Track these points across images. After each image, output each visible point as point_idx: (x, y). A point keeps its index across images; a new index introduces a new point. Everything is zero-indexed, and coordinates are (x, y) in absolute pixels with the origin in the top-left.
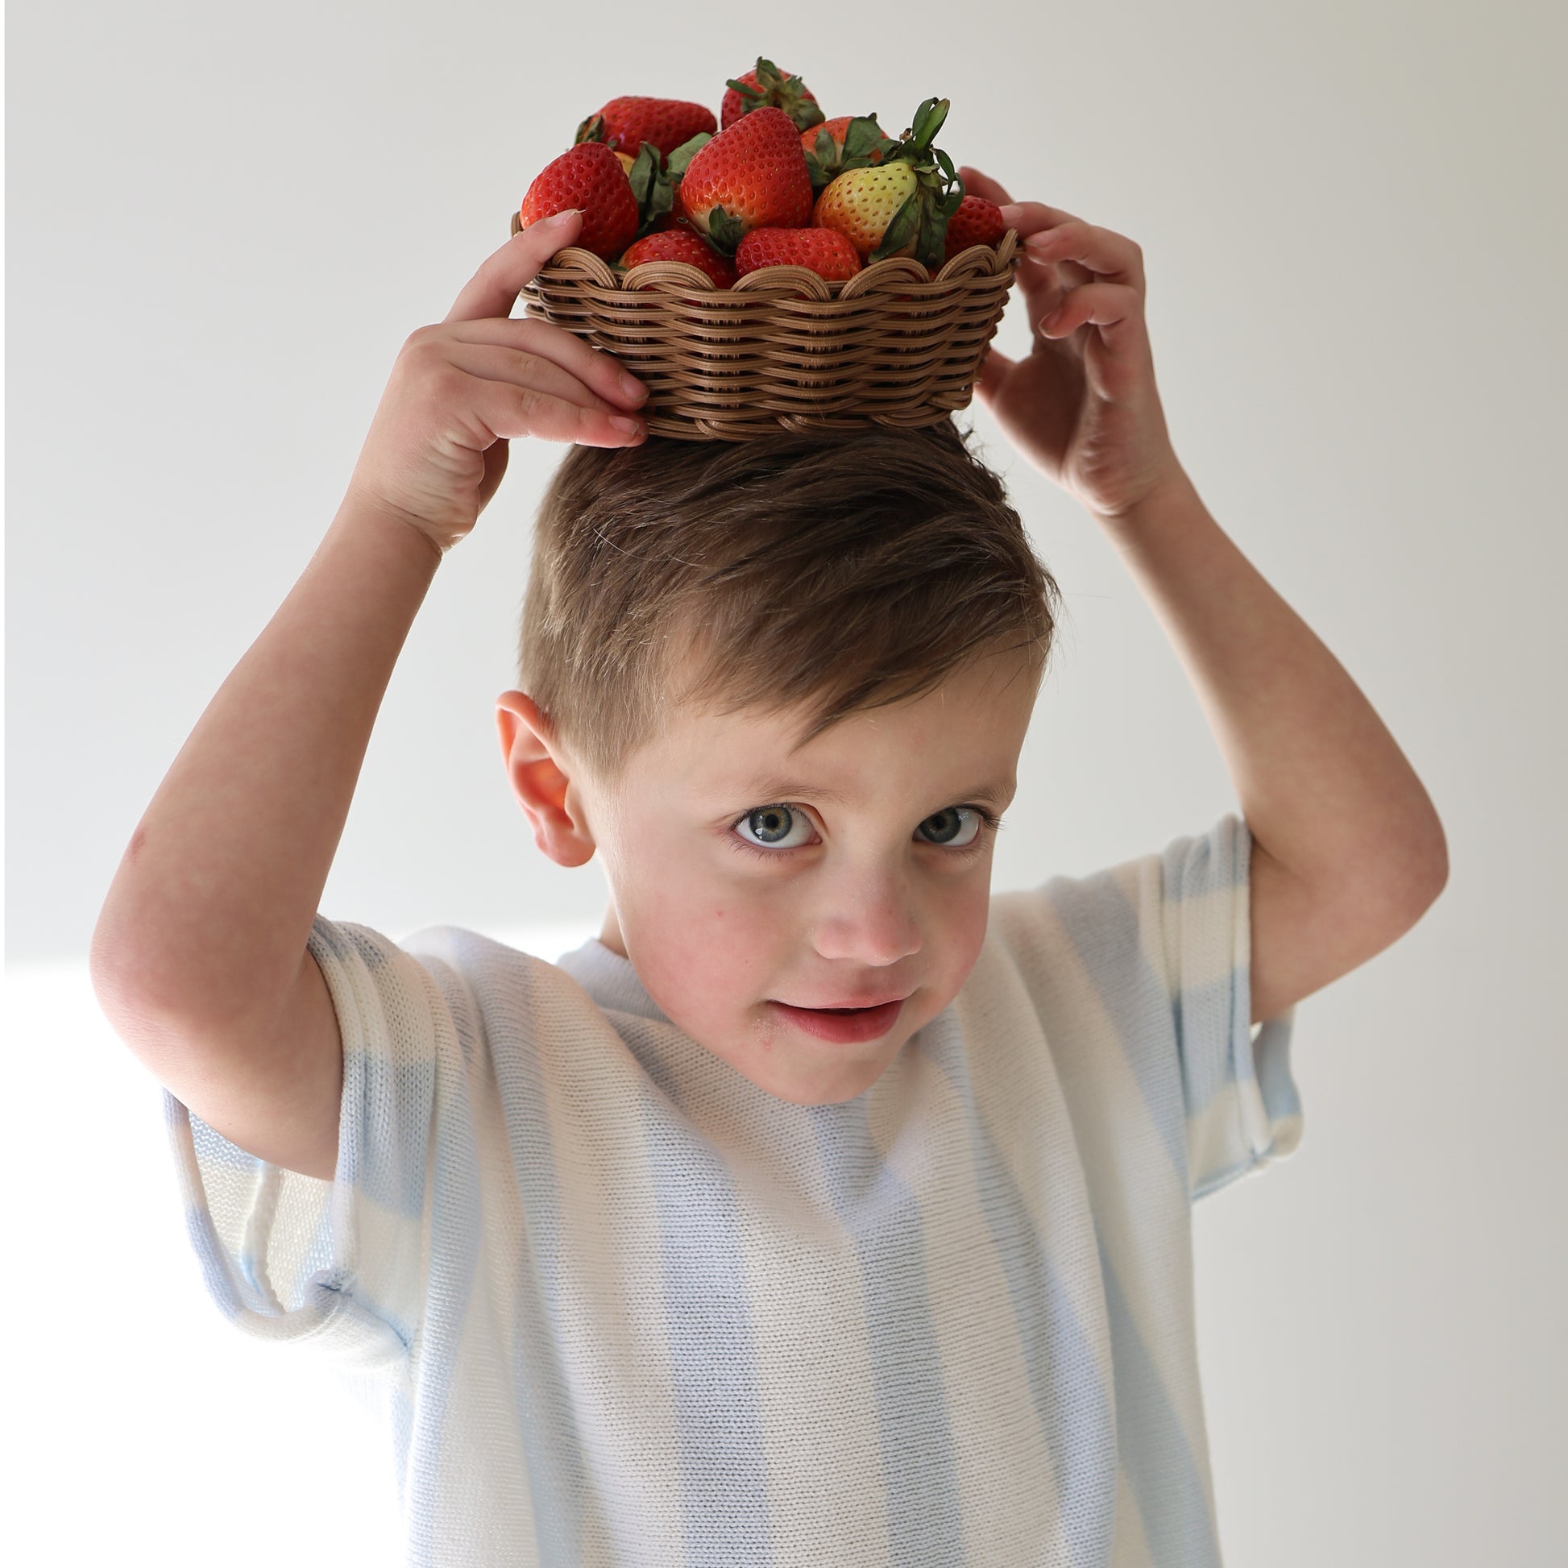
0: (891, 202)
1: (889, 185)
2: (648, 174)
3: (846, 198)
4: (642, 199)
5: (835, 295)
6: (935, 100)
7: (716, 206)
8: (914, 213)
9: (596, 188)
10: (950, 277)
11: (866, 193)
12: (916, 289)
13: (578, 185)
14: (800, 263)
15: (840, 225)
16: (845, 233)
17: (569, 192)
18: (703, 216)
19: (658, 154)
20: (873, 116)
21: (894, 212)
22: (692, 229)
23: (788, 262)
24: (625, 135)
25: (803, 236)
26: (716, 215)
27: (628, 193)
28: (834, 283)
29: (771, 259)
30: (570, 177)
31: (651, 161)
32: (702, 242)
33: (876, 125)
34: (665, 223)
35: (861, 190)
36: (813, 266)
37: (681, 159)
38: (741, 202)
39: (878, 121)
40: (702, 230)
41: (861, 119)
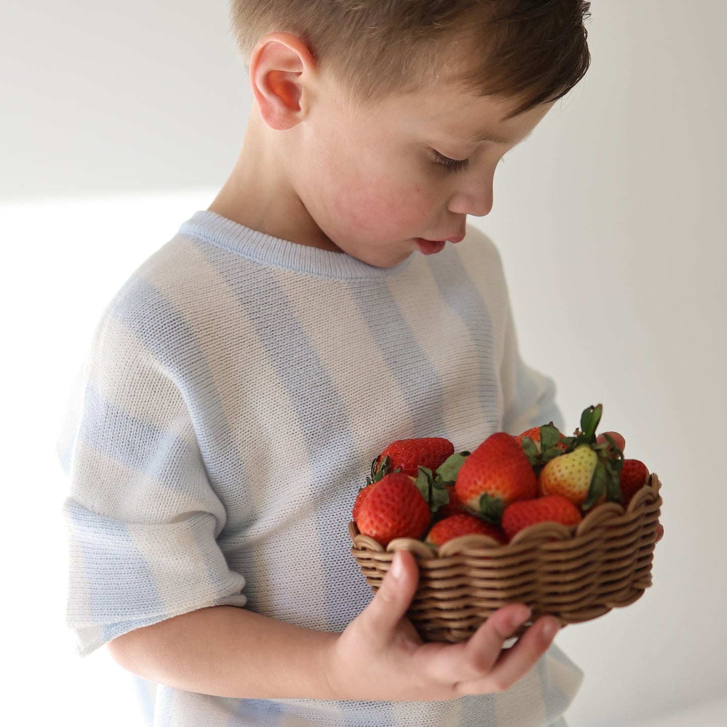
0: (586, 471)
1: (583, 461)
2: (426, 485)
3: (558, 475)
4: (427, 500)
5: (573, 534)
6: (592, 407)
7: (482, 493)
8: (602, 474)
9: (404, 500)
10: (636, 508)
11: (570, 469)
12: (619, 521)
13: (393, 500)
14: (546, 519)
15: (558, 492)
16: (563, 495)
17: (388, 505)
18: (474, 502)
19: (430, 472)
20: (551, 423)
21: (590, 476)
22: (467, 513)
23: (538, 520)
24: (404, 464)
25: (541, 503)
26: (484, 499)
27: (421, 498)
28: (572, 527)
29: (526, 521)
30: (387, 496)
31: (427, 477)
32: (476, 518)
33: (555, 428)
34: (444, 513)
35: (567, 468)
36: (554, 518)
37: (445, 472)
38: (498, 488)
39: (555, 425)
40: (473, 510)
41: (545, 426)
